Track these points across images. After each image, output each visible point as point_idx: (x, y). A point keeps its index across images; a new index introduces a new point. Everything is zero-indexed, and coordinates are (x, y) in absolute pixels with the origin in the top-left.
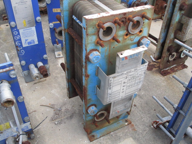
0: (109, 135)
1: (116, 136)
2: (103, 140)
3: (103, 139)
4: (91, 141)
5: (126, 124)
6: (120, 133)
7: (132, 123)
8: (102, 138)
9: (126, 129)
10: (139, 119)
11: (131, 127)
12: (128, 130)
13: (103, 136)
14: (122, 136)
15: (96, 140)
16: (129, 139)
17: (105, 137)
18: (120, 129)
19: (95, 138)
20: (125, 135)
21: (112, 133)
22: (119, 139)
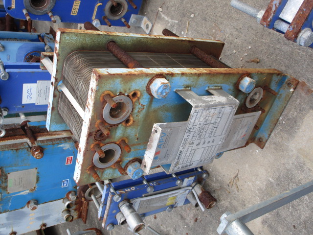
0: (278, 124)
1: (288, 119)
2: (276, 136)
3: (275, 134)
4: (262, 148)
5: (292, 90)
6: (291, 112)
7: (301, 80)
8: (272, 135)
9: (297, 98)
10: (308, 65)
11: (303, 90)
12: (299, 98)
13: (271, 132)
14: (296, 116)
15: (268, 142)
16: (308, 115)
17: (276, 131)
18: (288, 105)
19: (264, 140)
20: (300, 110)
21: (281, 118)
22: (295, 122)
